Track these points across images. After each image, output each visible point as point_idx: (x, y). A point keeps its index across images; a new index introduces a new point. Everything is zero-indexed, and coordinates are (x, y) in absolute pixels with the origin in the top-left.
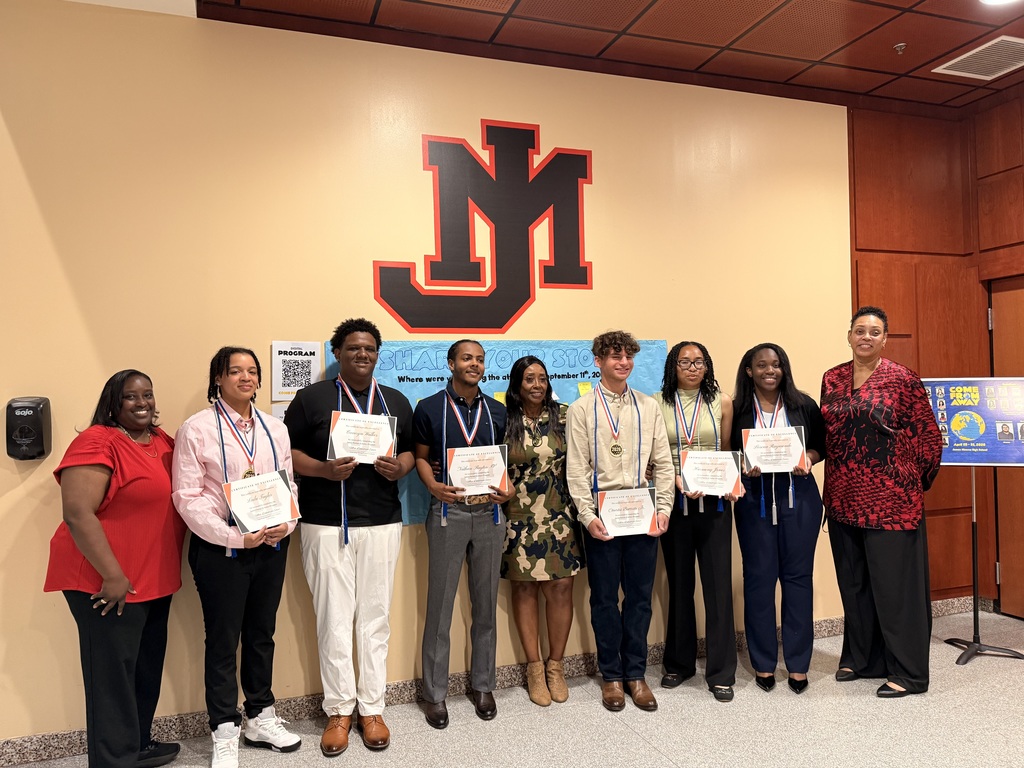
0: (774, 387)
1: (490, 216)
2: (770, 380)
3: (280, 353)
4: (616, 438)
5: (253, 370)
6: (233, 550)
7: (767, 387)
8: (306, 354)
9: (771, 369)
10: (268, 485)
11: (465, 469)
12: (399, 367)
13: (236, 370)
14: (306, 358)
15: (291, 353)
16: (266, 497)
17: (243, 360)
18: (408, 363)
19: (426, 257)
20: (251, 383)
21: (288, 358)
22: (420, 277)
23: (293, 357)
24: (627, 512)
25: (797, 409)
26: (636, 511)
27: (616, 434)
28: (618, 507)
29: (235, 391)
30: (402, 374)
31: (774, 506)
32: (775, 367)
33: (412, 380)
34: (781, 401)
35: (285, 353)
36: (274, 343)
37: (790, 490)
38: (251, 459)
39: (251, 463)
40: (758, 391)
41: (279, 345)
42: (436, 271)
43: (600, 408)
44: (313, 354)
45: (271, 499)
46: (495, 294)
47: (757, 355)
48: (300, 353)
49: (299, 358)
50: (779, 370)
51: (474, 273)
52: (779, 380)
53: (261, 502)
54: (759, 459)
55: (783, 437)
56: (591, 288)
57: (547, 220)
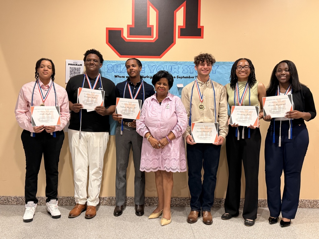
0: (285, 81)
1: (156, 7)
2: (283, 78)
3: (69, 64)
4: (202, 102)
5: (49, 67)
6: (34, 133)
7: (282, 81)
8: (79, 65)
9: (284, 72)
10: (50, 110)
11: (123, 107)
12: (115, 71)
14: (79, 67)
15: (73, 65)
16: (48, 115)
17: (47, 63)
18: (119, 70)
19: (128, 25)
20: (48, 72)
21: (72, 66)
22: (125, 34)
23: (74, 66)
24: (204, 133)
25: (297, 92)
26: (209, 133)
27: (202, 100)
28: (200, 130)
30: (116, 74)
31: (280, 138)
32: (286, 71)
33: (120, 77)
35: (71, 64)
36: (67, 60)
37: (289, 130)
38: (44, 100)
39: (44, 102)
41: (69, 61)
42: (132, 31)
43: (195, 88)
44: (81, 65)
45: (50, 116)
46: (157, 41)
47: (278, 66)
48: (77, 65)
49: (76, 67)
50: (288, 73)
51: (149, 32)
52: (289, 78)
53: (45, 116)
54: (270, 111)
55: (282, 100)
56: (203, 38)
57: (183, 8)
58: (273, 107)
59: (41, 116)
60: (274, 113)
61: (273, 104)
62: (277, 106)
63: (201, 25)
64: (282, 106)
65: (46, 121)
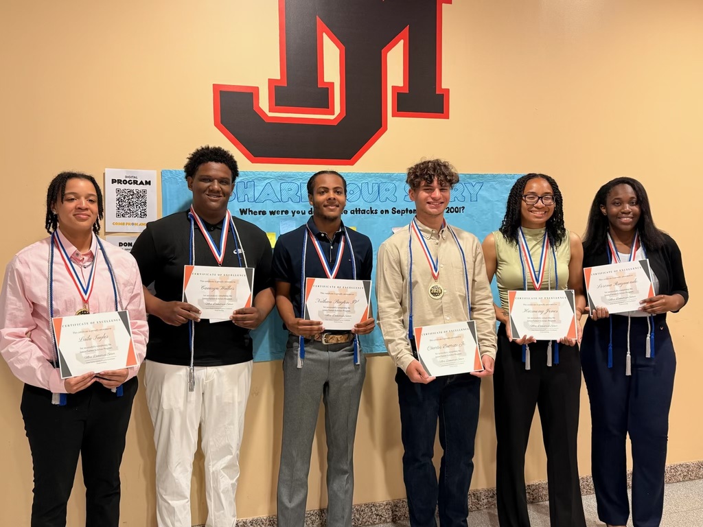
0: (629, 227)
1: (341, 38)
2: (626, 219)
3: (114, 181)
4: (436, 278)
8: (142, 183)
9: (628, 207)
10: (105, 326)
11: (324, 301)
12: (241, 199)
13: (73, 197)
14: (141, 187)
15: (125, 182)
16: (101, 338)
18: (250, 195)
19: (270, 81)
21: (122, 187)
22: (264, 103)
23: (128, 186)
27: (436, 274)
29: (70, 220)
30: (245, 206)
31: (628, 355)
33: (255, 213)
34: (638, 241)
35: (119, 182)
36: (107, 171)
37: (648, 338)
39: (85, 302)
40: (612, 231)
41: (112, 173)
42: (281, 96)
44: (148, 183)
45: (107, 341)
46: (344, 122)
47: (612, 191)
48: (135, 182)
49: (134, 187)
50: (636, 209)
51: (322, 99)
52: (636, 219)
53: (94, 343)
54: (603, 299)
55: (627, 273)
56: (447, 117)
57: (401, 43)
58: (608, 289)
59: (84, 344)
60: (611, 302)
61: (607, 282)
62: (617, 288)
63: (444, 86)
64: (629, 286)
65: (99, 359)
